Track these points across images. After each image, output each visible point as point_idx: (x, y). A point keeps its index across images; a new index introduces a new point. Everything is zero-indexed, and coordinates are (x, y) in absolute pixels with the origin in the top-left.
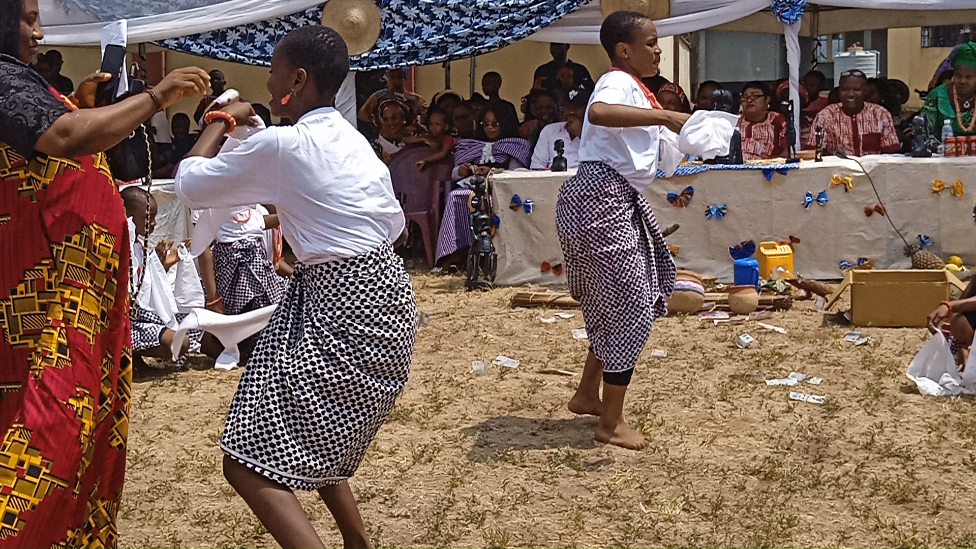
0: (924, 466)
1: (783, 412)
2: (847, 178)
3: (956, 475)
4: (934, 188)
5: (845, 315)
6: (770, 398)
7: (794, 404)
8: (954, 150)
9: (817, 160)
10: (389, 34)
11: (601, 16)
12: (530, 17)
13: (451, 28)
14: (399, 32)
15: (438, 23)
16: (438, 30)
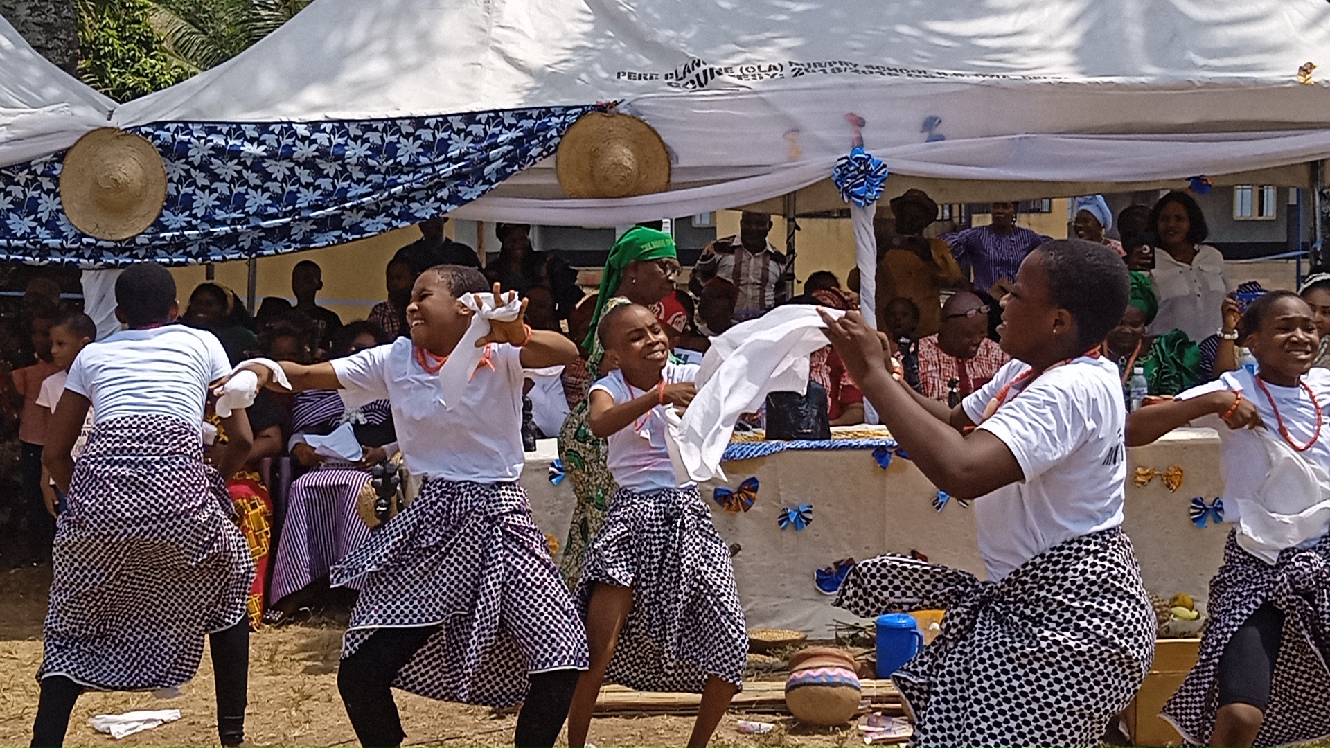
4: (1139, 479)
10: (187, 203)
11: (556, 182)
12: (436, 183)
13: (298, 195)
14: (204, 201)
15: (274, 187)
16: (276, 199)
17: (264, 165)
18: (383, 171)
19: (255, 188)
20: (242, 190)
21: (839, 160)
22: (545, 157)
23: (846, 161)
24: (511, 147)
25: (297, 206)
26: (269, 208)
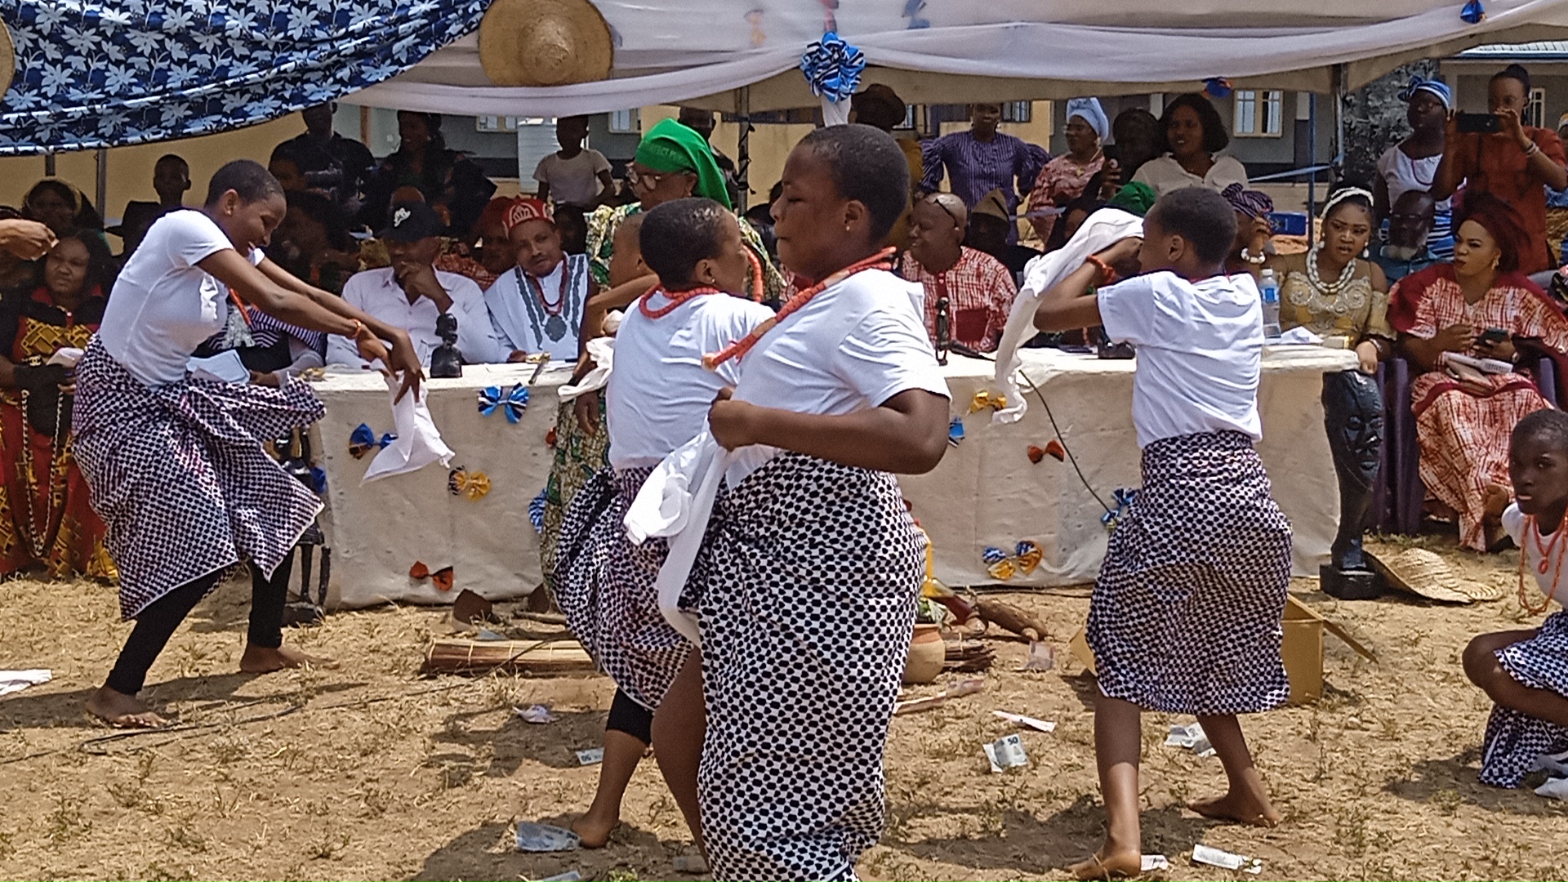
10: (33, 80)
11: (479, 64)
12: (336, 62)
13: (169, 73)
14: (55, 77)
15: (140, 63)
16: (142, 78)
17: (127, 36)
18: (271, 47)
19: (117, 63)
20: (101, 65)
21: (809, 46)
22: (465, 35)
23: (816, 48)
24: (425, 21)
25: (168, 86)
26: (134, 88)
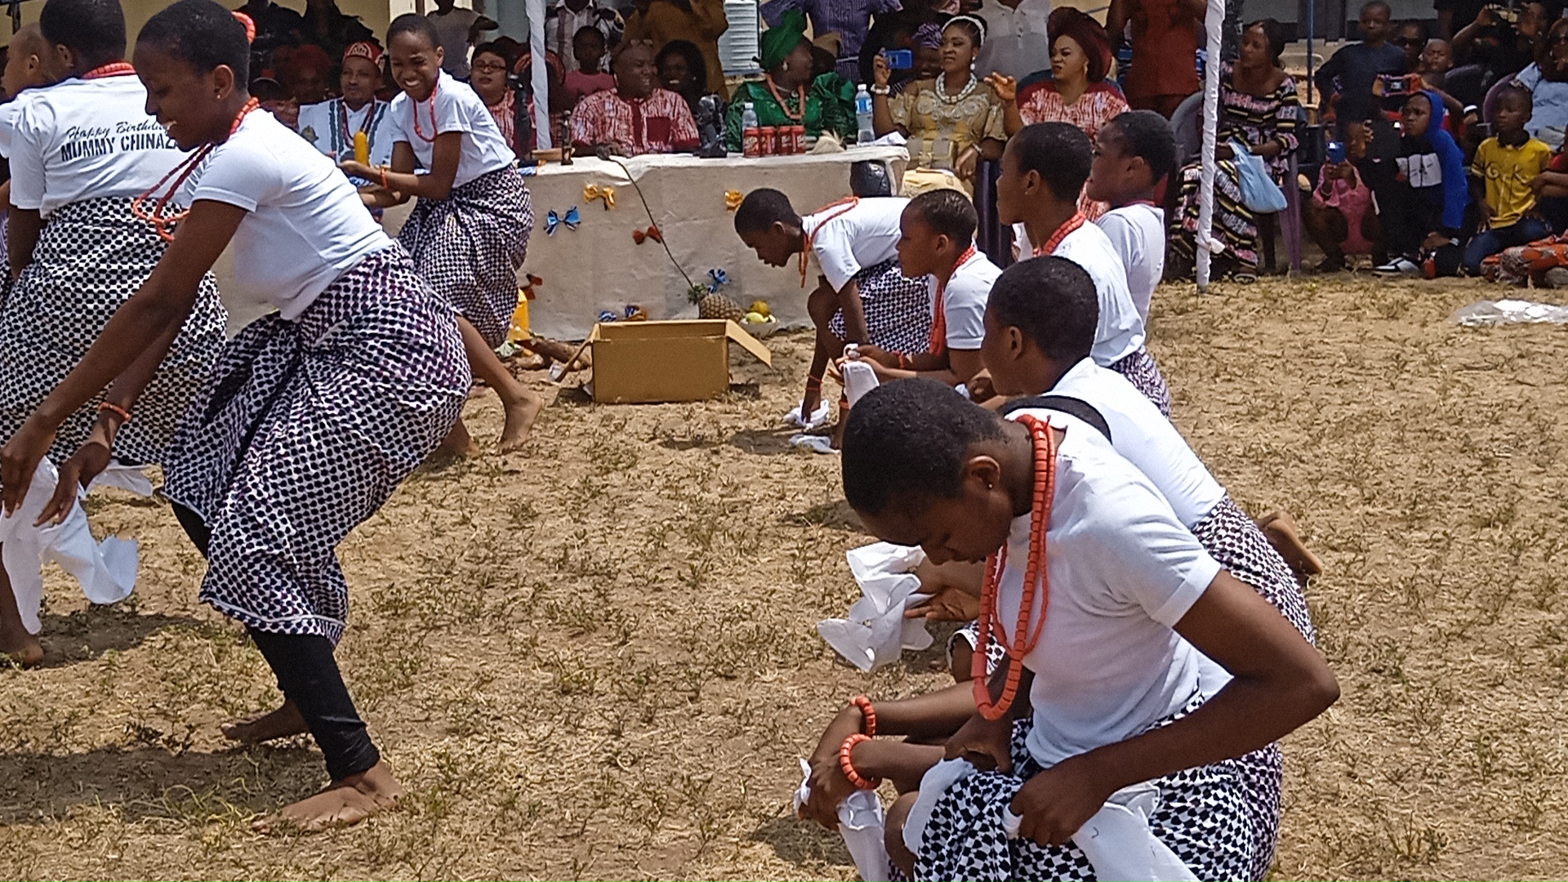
0: (630, 585)
1: (454, 524)
2: (606, 190)
3: (668, 594)
4: (728, 203)
5: (585, 389)
6: (442, 507)
7: (471, 512)
8: (757, 147)
9: (564, 163)
